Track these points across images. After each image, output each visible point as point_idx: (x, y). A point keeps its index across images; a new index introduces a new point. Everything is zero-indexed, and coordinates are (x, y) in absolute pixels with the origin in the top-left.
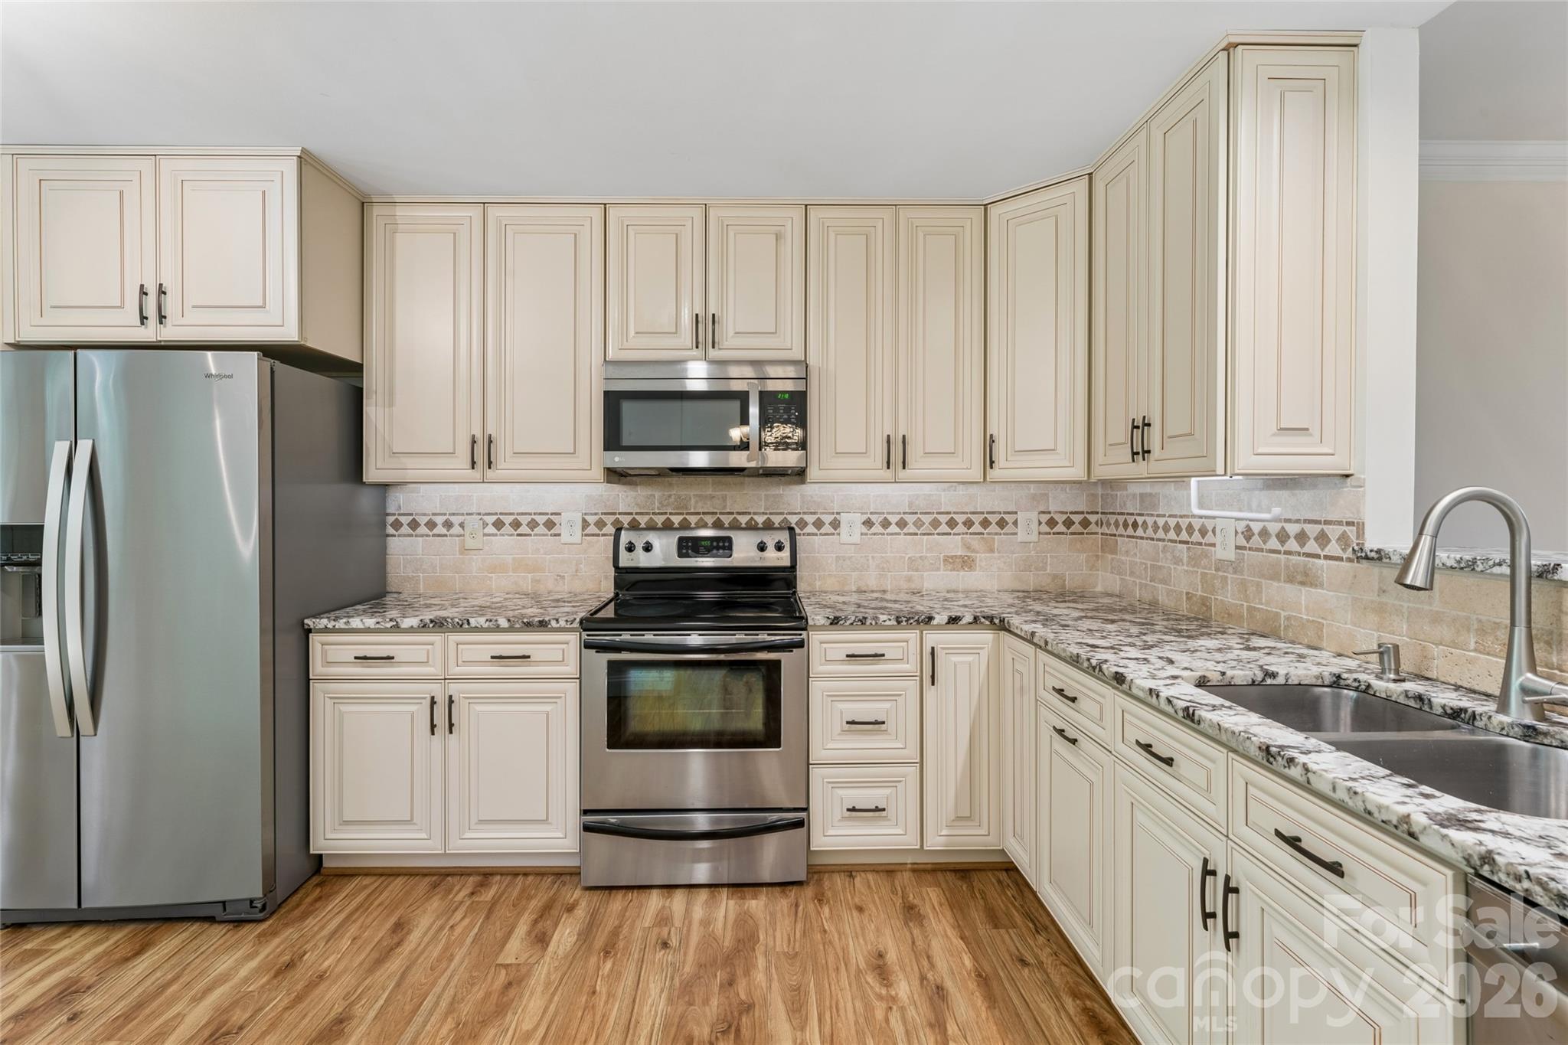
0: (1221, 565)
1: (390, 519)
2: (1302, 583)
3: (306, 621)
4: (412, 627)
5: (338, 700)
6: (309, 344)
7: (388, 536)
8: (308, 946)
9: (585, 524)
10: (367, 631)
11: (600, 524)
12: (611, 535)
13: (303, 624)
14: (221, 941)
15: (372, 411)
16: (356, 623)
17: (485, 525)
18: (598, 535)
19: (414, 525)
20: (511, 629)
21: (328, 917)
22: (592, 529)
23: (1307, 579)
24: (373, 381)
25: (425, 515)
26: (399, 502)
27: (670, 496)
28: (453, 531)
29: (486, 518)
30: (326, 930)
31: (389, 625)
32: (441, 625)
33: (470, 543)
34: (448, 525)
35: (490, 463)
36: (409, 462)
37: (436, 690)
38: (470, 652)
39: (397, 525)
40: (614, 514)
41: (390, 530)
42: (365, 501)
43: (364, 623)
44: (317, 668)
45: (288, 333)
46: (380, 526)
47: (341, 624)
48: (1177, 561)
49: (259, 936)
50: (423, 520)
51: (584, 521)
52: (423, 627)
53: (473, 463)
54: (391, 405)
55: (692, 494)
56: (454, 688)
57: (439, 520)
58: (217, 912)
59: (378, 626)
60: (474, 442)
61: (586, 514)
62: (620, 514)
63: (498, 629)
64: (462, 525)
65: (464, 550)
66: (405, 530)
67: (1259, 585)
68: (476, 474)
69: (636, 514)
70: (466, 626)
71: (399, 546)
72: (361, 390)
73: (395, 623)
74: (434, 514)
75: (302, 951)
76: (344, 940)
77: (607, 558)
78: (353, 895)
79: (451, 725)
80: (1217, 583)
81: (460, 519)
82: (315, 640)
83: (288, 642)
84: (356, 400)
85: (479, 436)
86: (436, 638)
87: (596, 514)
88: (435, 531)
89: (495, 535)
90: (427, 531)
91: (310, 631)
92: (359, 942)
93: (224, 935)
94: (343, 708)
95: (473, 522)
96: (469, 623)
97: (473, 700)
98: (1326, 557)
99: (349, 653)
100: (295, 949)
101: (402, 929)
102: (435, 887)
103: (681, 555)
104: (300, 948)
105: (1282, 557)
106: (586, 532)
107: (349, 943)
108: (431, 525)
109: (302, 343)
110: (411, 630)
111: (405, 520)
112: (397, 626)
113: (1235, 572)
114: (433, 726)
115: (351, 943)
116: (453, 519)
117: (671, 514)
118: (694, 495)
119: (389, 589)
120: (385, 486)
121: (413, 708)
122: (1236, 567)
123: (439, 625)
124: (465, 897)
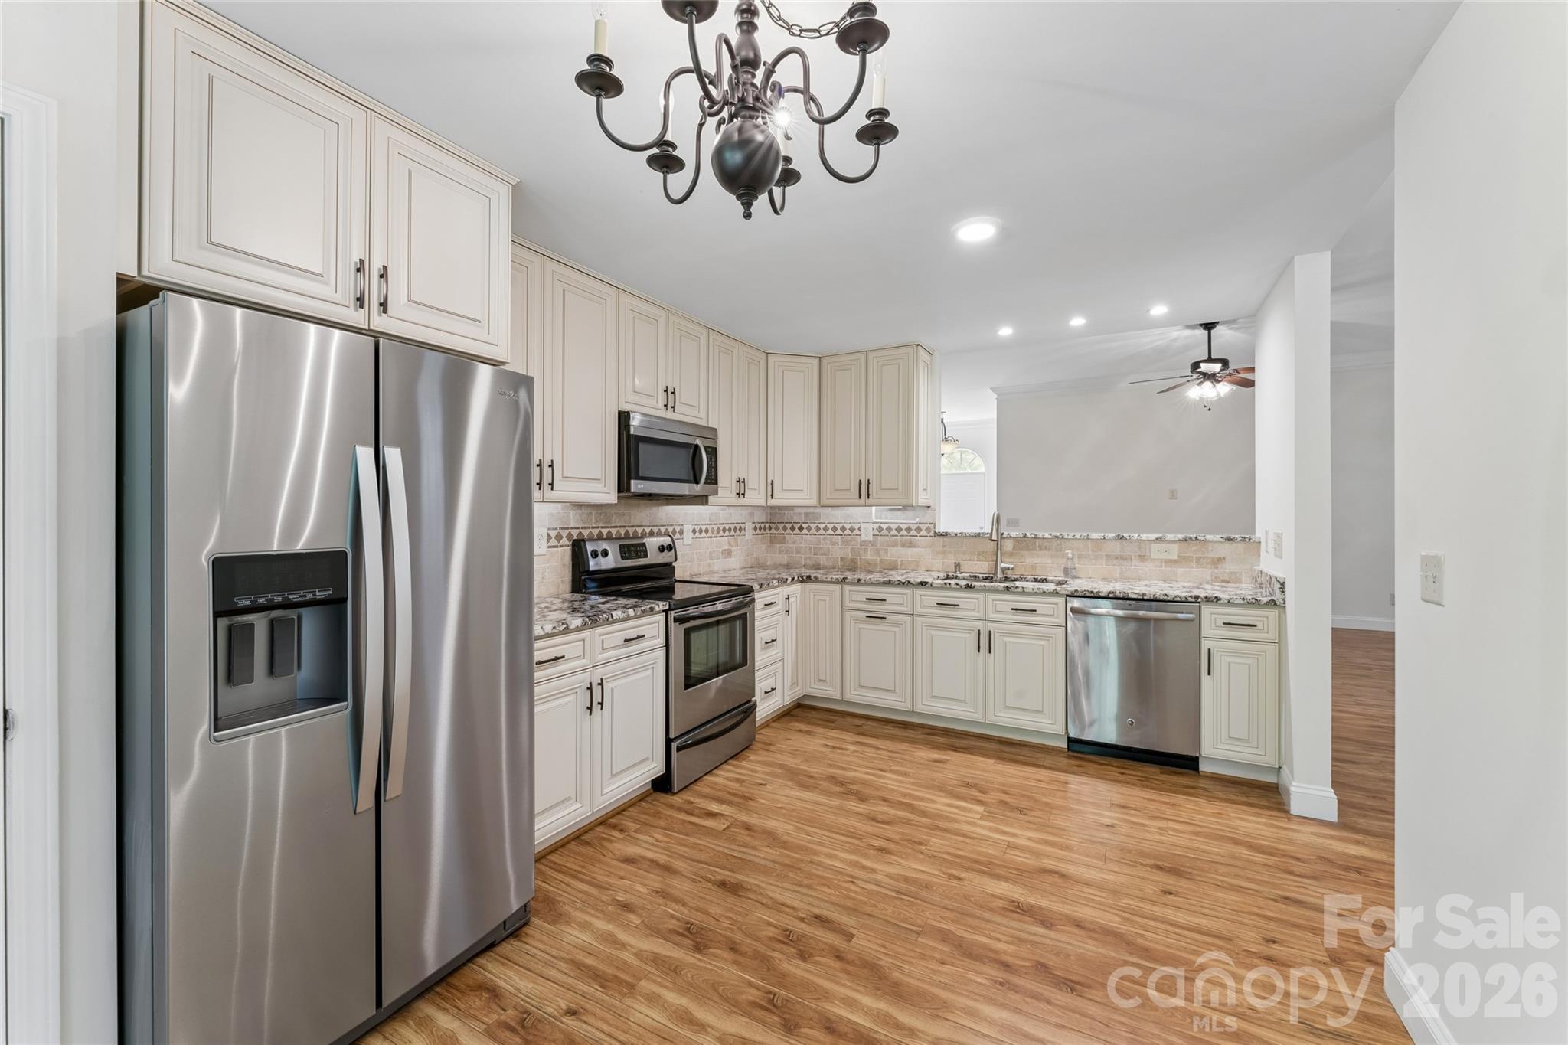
0: (863, 544)
2: (909, 547)
4: (577, 626)
9: (549, 537)
10: (546, 636)
11: (559, 537)
12: (568, 546)
18: (557, 547)
22: (553, 542)
23: (911, 545)
27: (601, 514)
31: (561, 629)
38: (610, 640)
40: (567, 528)
43: (543, 630)
48: (834, 544)
51: (548, 535)
55: (613, 512)
56: (603, 671)
59: (554, 631)
61: (549, 529)
62: (572, 528)
63: (629, 617)
67: (886, 550)
69: (582, 528)
70: (610, 619)
73: (565, 626)
77: (564, 565)
80: (861, 552)
87: (556, 529)
98: (920, 536)
103: (623, 558)
105: (899, 537)
106: (550, 544)
112: (567, 628)
113: (872, 545)
114: (591, 708)
117: (602, 527)
118: (615, 513)
121: (578, 696)
122: (873, 544)
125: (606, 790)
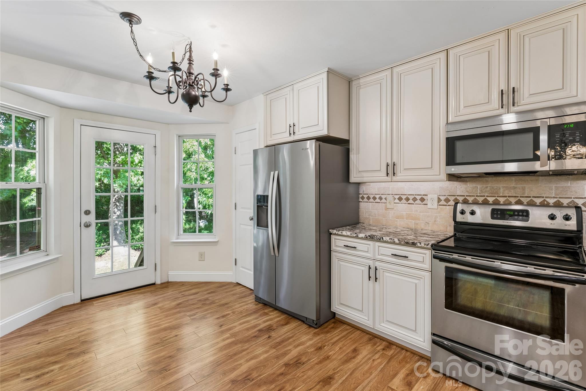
1: (361, 196)
3: (330, 230)
4: (362, 237)
5: (340, 260)
6: (331, 135)
7: (359, 202)
8: (327, 344)
9: (439, 200)
10: (348, 236)
11: (447, 200)
12: (452, 206)
13: (329, 231)
14: (305, 330)
15: (353, 157)
16: (344, 233)
17: (395, 199)
18: (446, 205)
19: (368, 198)
20: (399, 244)
21: (334, 336)
22: (443, 202)
24: (353, 146)
25: (372, 194)
26: (363, 189)
27: (487, 187)
28: (382, 201)
29: (395, 196)
30: (333, 340)
31: (355, 235)
32: (373, 238)
33: (389, 206)
34: (381, 198)
35: (394, 173)
36: (365, 174)
37: (371, 263)
38: (383, 251)
39: (363, 198)
40: (455, 196)
41: (361, 200)
42: (351, 189)
43: (347, 234)
44: (333, 247)
45: (323, 132)
46: (357, 198)
47: (340, 233)
49: (314, 333)
50: (371, 196)
51: (439, 199)
52: (366, 238)
53: (387, 174)
54: (358, 154)
56: (378, 264)
57: (377, 196)
58: (305, 320)
59: (351, 235)
60: (388, 165)
61: (439, 195)
62: (457, 196)
63: (394, 243)
64: (386, 199)
65: (387, 209)
66: (365, 200)
68: (388, 179)
69: (467, 196)
70: (382, 240)
71: (363, 206)
72: (349, 149)
73: (356, 235)
74: (375, 194)
75: (324, 345)
76: (337, 347)
77: (451, 216)
78: (343, 331)
79: (376, 279)
81: (385, 196)
82: (333, 237)
83: (325, 237)
85: (390, 163)
86: (371, 243)
87: (445, 196)
88: (376, 201)
89: (399, 203)
90: (373, 201)
91: (331, 234)
92: (342, 350)
93: (306, 329)
94: (341, 263)
95: (390, 198)
96: (383, 239)
97: (385, 270)
99: (342, 243)
100: (323, 343)
101: (356, 352)
102: (370, 340)
103: (493, 218)
104: (324, 343)
106: (440, 204)
107: (338, 349)
108: (374, 198)
109: (329, 135)
110: (362, 238)
111: (365, 196)
112: (357, 236)
114: (370, 277)
115: (339, 349)
116: (382, 196)
117: (487, 196)
118: (502, 187)
119: (360, 221)
120: (359, 184)
121: (363, 268)
123: (371, 238)
124: (381, 349)
125: (382, 324)
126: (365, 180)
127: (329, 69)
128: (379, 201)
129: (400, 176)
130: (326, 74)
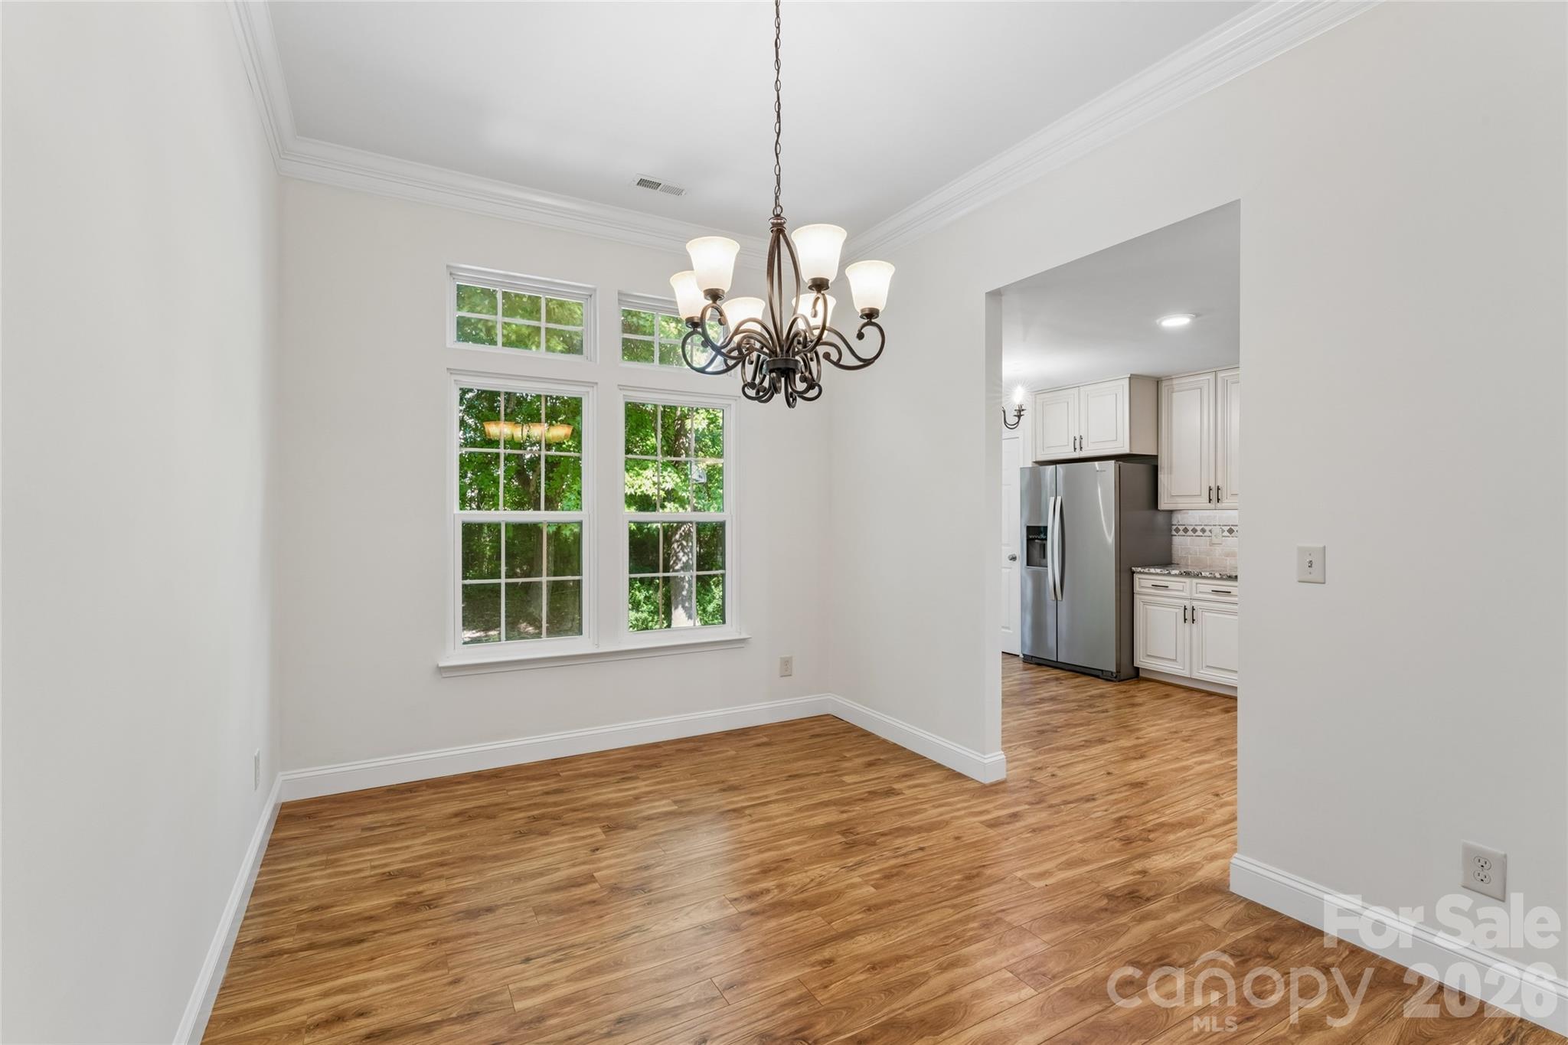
1: (1174, 527)
3: (1133, 568)
5: (1145, 603)
6: (1134, 451)
7: (1172, 535)
10: (1157, 574)
13: (1131, 569)
15: (1163, 478)
16: (1152, 570)
17: (1223, 531)
19: (1186, 530)
20: (1221, 578)
24: (1163, 463)
25: (1191, 525)
26: (1177, 519)
28: (1206, 534)
29: (1223, 528)
30: (1138, 688)
31: (1166, 572)
32: (1189, 574)
33: (1215, 540)
34: (1203, 531)
35: (1218, 500)
36: (1179, 500)
37: (1187, 603)
38: (1202, 588)
39: (1177, 530)
41: (1174, 533)
42: (1160, 519)
43: (1156, 571)
44: (1137, 589)
45: (1125, 449)
46: (1169, 531)
47: (1146, 570)
49: (1111, 684)
50: (1190, 528)
52: (1181, 575)
53: (1210, 500)
54: (1171, 473)
56: (1195, 604)
57: (1199, 528)
58: (1100, 673)
59: (1161, 573)
60: (1210, 489)
63: (1215, 578)
64: (1210, 531)
65: (1212, 544)
66: (1181, 533)
68: (1212, 506)
71: (1178, 541)
72: (1157, 466)
74: (1196, 525)
75: (1129, 690)
79: (1193, 620)
81: (1210, 528)
82: (1136, 576)
83: (1126, 576)
84: (1155, 471)
85: (1213, 486)
86: (1187, 580)
88: (1197, 534)
89: (1228, 537)
90: (1192, 534)
91: (1133, 573)
94: (1148, 607)
95: (1216, 530)
96: (1201, 574)
97: (1204, 610)
99: (1149, 583)
108: (1194, 531)
109: (1131, 452)
110: (1175, 575)
111: (1181, 528)
112: (1169, 573)
114: (1185, 620)
115: (1149, 692)
116: (1206, 528)
119: (1173, 562)
120: (1171, 512)
123: (1188, 574)
125: (1202, 672)
126: (1180, 507)
127: (1131, 375)
128: (1201, 534)
129: (1225, 503)
130: (1127, 380)
